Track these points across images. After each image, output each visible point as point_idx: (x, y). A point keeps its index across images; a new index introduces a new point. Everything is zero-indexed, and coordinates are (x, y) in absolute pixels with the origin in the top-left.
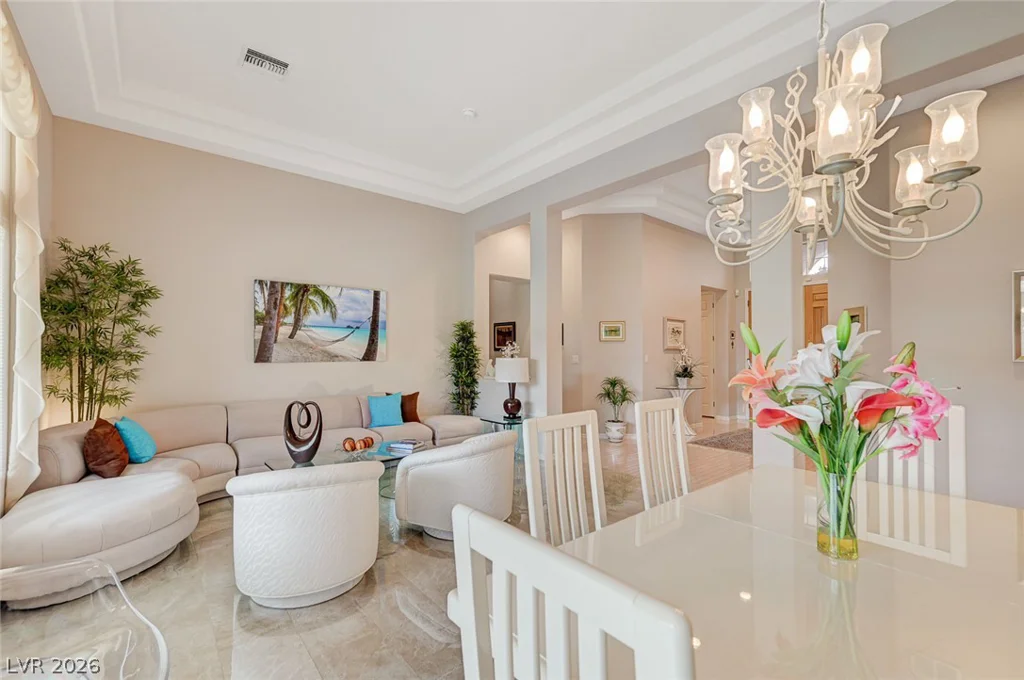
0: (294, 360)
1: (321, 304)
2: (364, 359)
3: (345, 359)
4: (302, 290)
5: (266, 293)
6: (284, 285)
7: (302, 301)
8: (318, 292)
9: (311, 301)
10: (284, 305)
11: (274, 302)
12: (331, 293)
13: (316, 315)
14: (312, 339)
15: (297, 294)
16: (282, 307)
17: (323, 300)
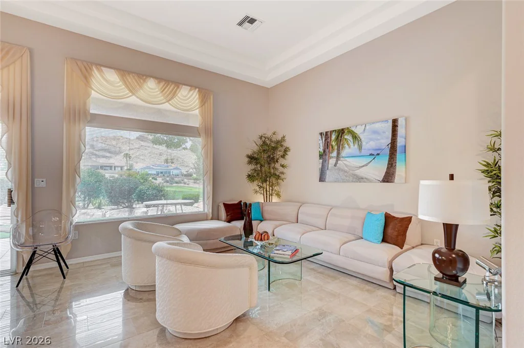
0: (337, 181)
1: (352, 140)
2: (384, 181)
4: (341, 132)
5: (324, 140)
6: (332, 132)
7: (341, 140)
8: (350, 132)
9: (346, 139)
10: (332, 145)
11: (327, 145)
13: (350, 148)
14: (346, 165)
15: (338, 136)
16: (331, 147)
17: (353, 137)
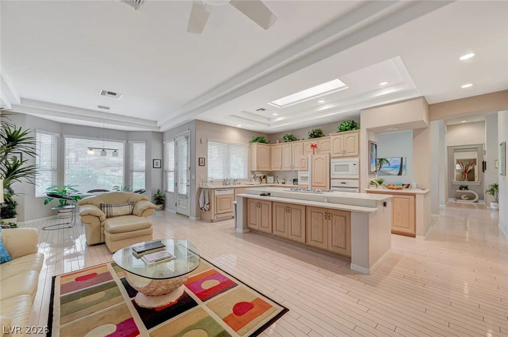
1: (386, 162)
2: (399, 175)
3: (392, 175)
7: (381, 162)
8: (385, 160)
12: (388, 160)
13: (385, 165)
14: (384, 170)
